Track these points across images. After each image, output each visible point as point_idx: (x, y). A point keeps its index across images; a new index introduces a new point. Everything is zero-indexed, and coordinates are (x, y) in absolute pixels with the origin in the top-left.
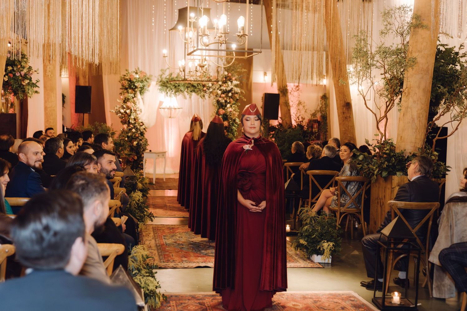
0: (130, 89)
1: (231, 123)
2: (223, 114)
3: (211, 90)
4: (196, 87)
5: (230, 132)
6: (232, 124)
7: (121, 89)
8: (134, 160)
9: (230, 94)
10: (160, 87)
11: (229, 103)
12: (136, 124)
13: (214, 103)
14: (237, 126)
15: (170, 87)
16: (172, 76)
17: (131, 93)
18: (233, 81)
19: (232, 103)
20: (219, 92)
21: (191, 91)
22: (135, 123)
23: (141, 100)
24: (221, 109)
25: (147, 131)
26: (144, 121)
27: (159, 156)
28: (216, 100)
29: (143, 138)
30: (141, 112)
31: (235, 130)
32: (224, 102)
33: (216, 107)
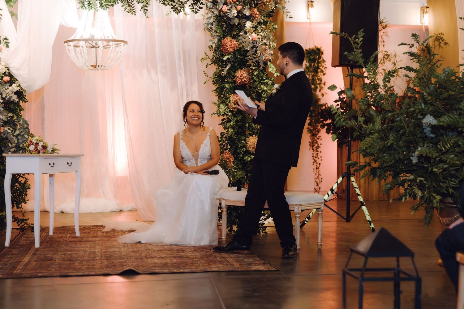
1: (255, 73)
2: (235, 51)
6: (258, 76)
11: (250, 19)
13: (211, 20)
14: (270, 82)
19: (258, 19)
23: (6, 13)
24: (229, 38)
25: (27, 102)
26: (17, 70)
27: (52, 165)
28: (213, 12)
29: (15, 118)
30: (7, 46)
31: (265, 95)
32: (236, 15)
33: (216, 32)
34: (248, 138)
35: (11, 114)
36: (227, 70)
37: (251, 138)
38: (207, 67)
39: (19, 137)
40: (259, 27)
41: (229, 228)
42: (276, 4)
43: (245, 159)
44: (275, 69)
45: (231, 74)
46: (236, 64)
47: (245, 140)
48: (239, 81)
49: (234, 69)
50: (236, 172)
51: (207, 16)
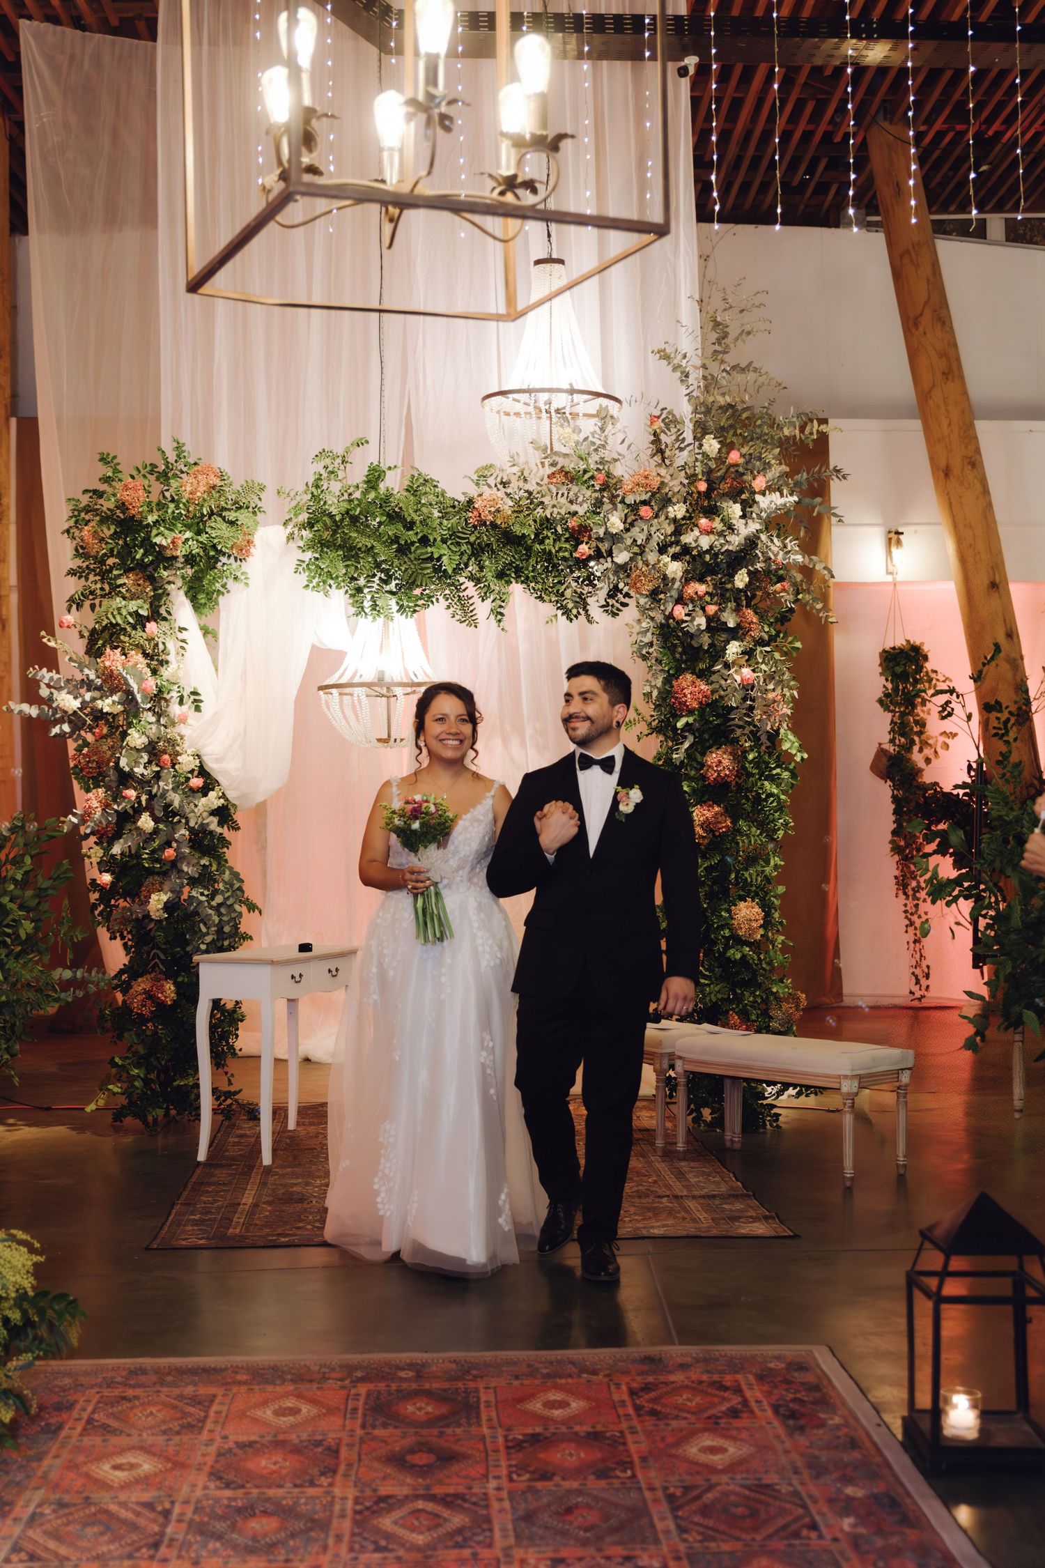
0: (128, 571)
1: (751, 757)
2: (703, 707)
3: (622, 557)
4: (529, 549)
5: (747, 818)
6: (757, 763)
7: (72, 573)
8: (161, 1005)
9: (741, 579)
10: (308, 556)
11: (736, 633)
12: (166, 784)
13: (648, 638)
14: (786, 775)
15: (370, 550)
16: (382, 487)
17: (134, 597)
18: (758, 498)
19: (755, 634)
20: (675, 569)
21: (501, 575)
22: (157, 776)
23: (194, 636)
24: (689, 677)
25: (239, 828)
26: (218, 760)
27: (298, 979)
28: (652, 619)
29: (214, 867)
30: (198, 709)
31: (775, 804)
32: (703, 627)
33: (659, 661)
34: (736, 905)
35: (204, 861)
36: (686, 750)
37: (742, 904)
38: (639, 739)
39: (223, 910)
40: (759, 649)
41: (694, 1115)
42: (798, 593)
43: (728, 954)
44: (796, 744)
45: (695, 760)
46: (706, 736)
47: (729, 911)
48: (712, 775)
49: (701, 747)
50: (709, 985)
51: (637, 629)
